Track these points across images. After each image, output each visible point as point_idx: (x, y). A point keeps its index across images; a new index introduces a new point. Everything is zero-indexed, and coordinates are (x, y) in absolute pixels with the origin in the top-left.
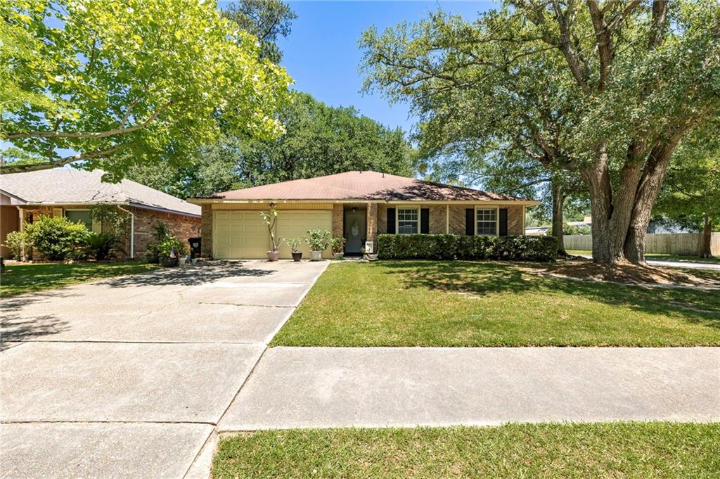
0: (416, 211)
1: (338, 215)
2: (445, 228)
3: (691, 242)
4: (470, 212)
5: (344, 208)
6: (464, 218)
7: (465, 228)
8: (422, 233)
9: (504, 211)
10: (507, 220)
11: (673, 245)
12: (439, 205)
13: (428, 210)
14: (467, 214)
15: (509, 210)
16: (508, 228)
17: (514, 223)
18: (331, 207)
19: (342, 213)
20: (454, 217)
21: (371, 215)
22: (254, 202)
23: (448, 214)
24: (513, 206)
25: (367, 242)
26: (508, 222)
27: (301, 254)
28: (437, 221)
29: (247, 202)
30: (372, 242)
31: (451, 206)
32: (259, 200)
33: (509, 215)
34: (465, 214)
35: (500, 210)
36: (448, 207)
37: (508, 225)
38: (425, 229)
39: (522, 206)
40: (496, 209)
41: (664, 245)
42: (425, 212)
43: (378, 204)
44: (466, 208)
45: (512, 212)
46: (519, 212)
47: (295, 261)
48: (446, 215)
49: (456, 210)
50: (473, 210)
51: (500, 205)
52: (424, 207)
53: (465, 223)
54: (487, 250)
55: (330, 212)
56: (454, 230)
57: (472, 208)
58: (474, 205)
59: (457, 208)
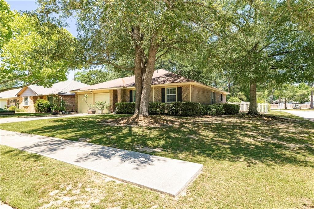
1: (111, 95)
2: (152, 99)
4: (163, 90)
5: (113, 91)
6: (161, 93)
7: (161, 98)
9: (180, 89)
10: (181, 94)
14: (162, 91)
15: (182, 88)
16: (182, 98)
17: (185, 95)
18: (109, 91)
19: (113, 93)
20: (156, 93)
21: (119, 94)
22: (85, 91)
24: (185, 86)
26: (182, 94)
27: (95, 111)
29: (83, 91)
32: (84, 90)
33: (182, 90)
35: (178, 88)
36: (153, 88)
37: (182, 96)
39: (189, 85)
40: (176, 88)
44: (161, 88)
45: (184, 89)
46: (188, 88)
47: (93, 114)
48: (153, 92)
49: (157, 89)
50: (165, 89)
51: (177, 85)
53: (161, 96)
55: (109, 93)
57: (164, 88)
58: (165, 86)
59: (158, 89)
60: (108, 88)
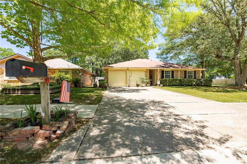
0: (170, 71)
1: (148, 72)
2: (178, 77)
3: (233, 82)
4: (185, 72)
5: (149, 70)
6: (184, 74)
7: (184, 77)
8: (172, 78)
11: (227, 82)
12: (177, 70)
13: (173, 71)
15: (196, 71)
16: (196, 77)
17: (198, 75)
18: (146, 70)
19: (149, 72)
20: (181, 73)
21: (159, 73)
22: (123, 68)
23: (179, 72)
24: (198, 70)
25: (158, 81)
26: (196, 75)
27: (139, 85)
28: (176, 75)
29: (121, 68)
30: (160, 81)
31: (180, 70)
32: (125, 68)
33: (196, 73)
34: (184, 72)
35: (194, 71)
38: (173, 77)
39: (200, 70)
40: (193, 71)
41: (225, 82)
42: (173, 72)
43: (161, 69)
46: (199, 72)
47: (137, 87)
48: (179, 73)
51: (194, 70)
52: (172, 70)
53: (184, 75)
54: (194, 83)
55: (145, 72)
56: (181, 77)
57: (186, 71)
58: (187, 70)
59: (182, 71)
60: (149, 68)
